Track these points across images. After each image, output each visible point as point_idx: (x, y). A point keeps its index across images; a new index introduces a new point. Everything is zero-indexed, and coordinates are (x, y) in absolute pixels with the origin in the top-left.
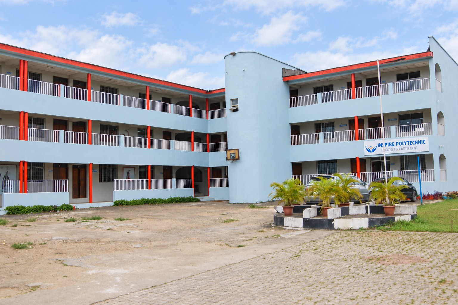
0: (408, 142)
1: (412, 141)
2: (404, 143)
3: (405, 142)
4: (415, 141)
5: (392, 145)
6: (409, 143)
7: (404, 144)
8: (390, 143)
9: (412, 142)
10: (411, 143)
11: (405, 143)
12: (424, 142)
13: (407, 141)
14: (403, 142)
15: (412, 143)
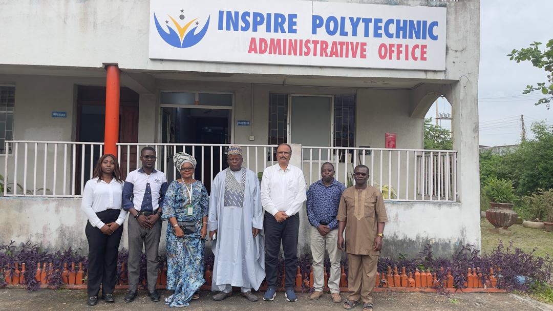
0: (367, 21)
1: (380, 21)
2: (348, 22)
3: (351, 19)
4: (398, 21)
5: (286, 26)
6: (371, 26)
7: (348, 28)
8: (277, 16)
9: (382, 25)
10: (377, 28)
11: (355, 25)
12: (435, 33)
13: (362, 16)
14: (343, 19)
15: (382, 32)
